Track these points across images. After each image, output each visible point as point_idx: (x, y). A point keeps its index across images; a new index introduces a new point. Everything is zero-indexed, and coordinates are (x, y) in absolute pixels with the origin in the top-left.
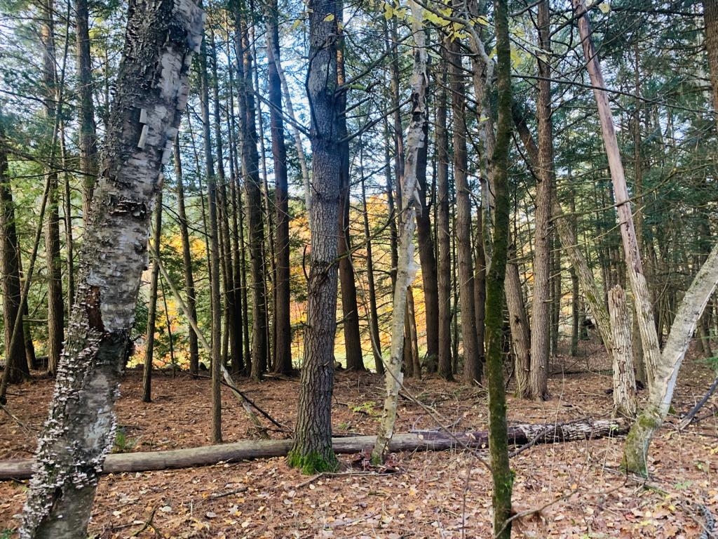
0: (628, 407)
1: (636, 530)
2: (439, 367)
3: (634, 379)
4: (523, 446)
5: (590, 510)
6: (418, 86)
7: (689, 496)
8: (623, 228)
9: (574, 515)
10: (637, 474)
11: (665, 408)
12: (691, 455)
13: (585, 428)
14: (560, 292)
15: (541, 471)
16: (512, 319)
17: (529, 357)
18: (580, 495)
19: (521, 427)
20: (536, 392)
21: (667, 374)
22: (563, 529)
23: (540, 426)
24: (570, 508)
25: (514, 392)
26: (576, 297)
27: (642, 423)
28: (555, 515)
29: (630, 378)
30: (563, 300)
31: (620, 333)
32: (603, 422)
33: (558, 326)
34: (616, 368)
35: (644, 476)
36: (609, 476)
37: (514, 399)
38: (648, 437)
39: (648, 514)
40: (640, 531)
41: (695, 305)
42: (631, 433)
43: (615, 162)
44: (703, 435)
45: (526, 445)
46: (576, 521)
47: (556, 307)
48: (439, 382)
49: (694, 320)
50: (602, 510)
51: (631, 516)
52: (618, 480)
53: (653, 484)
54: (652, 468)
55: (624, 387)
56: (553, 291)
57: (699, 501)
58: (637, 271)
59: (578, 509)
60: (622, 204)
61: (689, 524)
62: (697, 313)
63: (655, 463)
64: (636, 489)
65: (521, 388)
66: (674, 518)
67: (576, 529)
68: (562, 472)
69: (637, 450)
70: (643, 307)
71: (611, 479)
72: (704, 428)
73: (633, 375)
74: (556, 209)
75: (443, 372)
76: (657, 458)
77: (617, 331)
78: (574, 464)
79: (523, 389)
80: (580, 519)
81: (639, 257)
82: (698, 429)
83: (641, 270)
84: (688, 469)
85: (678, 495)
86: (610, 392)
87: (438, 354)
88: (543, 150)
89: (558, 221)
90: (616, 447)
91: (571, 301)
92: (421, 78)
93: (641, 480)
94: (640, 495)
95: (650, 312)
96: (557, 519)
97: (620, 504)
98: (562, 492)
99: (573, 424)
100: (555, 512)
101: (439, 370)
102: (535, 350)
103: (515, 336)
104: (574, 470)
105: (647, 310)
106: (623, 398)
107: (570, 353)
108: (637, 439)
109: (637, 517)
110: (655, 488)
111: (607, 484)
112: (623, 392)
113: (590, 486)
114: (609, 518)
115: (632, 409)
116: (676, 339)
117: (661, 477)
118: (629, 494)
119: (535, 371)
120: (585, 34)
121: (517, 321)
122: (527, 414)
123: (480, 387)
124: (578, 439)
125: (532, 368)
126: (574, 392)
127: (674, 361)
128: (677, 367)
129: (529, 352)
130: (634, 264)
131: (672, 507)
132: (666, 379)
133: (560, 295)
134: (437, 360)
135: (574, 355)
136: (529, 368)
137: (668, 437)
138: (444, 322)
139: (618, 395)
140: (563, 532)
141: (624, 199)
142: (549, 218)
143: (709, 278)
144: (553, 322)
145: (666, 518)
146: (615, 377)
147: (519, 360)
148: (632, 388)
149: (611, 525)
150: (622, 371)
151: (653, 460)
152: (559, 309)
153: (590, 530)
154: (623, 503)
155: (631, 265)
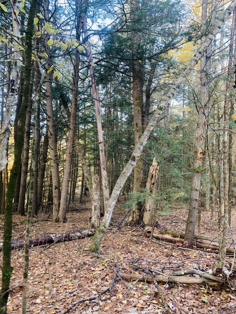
0: (96, 224)
1: (91, 277)
2: (18, 209)
3: (99, 213)
4: (51, 244)
5: (75, 270)
6: (15, 77)
7: (113, 259)
8: (100, 152)
9: (68, 274)
10: (95, 253)
11: (107, 224)
12: (116, 242)
13: (78, 234)
14: (77, 176)
15: (58, 255)
16: (54, 187)
17: (59, 204)
18: (72, 264)
19: (52, 235)
20: (61, 219)
21: (109, 211)
22: (62, 281)
23: (60, 235)
24: (66, 271)
25: (51, 220)
26: (83, 178)
27: (99, 231)
28: (60, 275)
29: (98, 212)
30: (78, 179)
31: (96, 194)
32: (86, 231)
33: (75, 190)
34: (93, 208)
35: (98, 253)
36: (85, 254)
37: (51, 223)
38: (101, 237)
39: (97, 269)
40: (92, 277)
41: (120, 184)
42: (95, 235)
43: (99, 126)
44: (121, 234)
45: (52, 244)
46: (68, 276)
47: (75, 182)
48: (17, 216)
49: (120, 190)
50: (79, 270)
51: (90, 271)
52: (88, 255)
53: (101, 256)
54: (102, 249)
55: (95, 216)
56: (74, 175)
57: (116, 261)
58: (104, 169)
59: (69, 271)
60: (101, 143)
61: (110, 271)
62: (121, 187)
63: (103, 247)
64: (94, 259)
65: (54, 218)
66: (106, 269)
67: (67, 280)
68: (66, 255)
69: (96, 242)
70: (105, 184)
71: (85, 255)
72: (122, 231)
73: (99, 211)
74: (77, 142)
75: (20, 211)
76: (104, 244)
77: (95, 193)
78: (72, 251)
79: (56, 218)
80: (70, 275)
81: (105, 164)
82: (120, 232)
83: (105, 169)
84: (114, 248)
85: (109, 259)
86: (91, 218)
87: (18, 203)
88: (73, 116)
89: (77, 146)
90: (90, 241)
91: (81, 179)
92: (16, 73)
93: (96, 255)
94: (95, 261)
95: (107, 186)
96: (60, 276)
97: (87, 266)
98: (64, 264)
99: (74, 233)
100: (60, 274)
101: (18, 211)
102: (62, 201)
103: (54, 195)
104: (71, 253)
105: (107, 184)
106: (95, 221)
107: (79, 201)
108: (96, 238)
109: (93, 271)
110: (101, 257)
111: (84, 258)
112: (95, 218)
113: (76, 260)
114: (82, 273)
115: (98, 225)
116: (113, 197)
117: (104, 253)
118: (91, 261)
119: (61, 210)
120: (92, 73)
121: (56, 188)
122: (56, 229)
123: (37, 218)
124: (75, 239)
125: (60, 209)
126: (77, 218)
127: (112, 205)
128: (113, 208)
129: (60, 202)
130: (103, 167)
131: (106, 265)
132: (109, 213)
133: (77, 177)
134: (18, 206)
135: (80, 202)
136: (59, 209)
137: (109, 236)
138: (23, 188)
139: (93, 219)
140: (62, 282)
141: (101, 141)
142: (73, 145)
143: (125, 174)
144: (73, 188)
145: (103, 269)
146: (93, 212)
147: (55, 205)
148: (99, 216)
149: (82, 276)
150: (95, 210)
151: (103, 246)
152: (76, 183)
153: (73, 280)
154: (88, 265)
155: (102, 167)
